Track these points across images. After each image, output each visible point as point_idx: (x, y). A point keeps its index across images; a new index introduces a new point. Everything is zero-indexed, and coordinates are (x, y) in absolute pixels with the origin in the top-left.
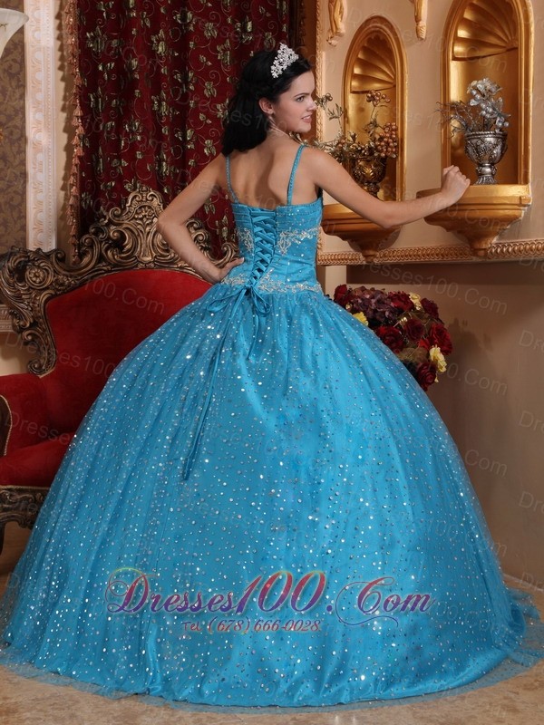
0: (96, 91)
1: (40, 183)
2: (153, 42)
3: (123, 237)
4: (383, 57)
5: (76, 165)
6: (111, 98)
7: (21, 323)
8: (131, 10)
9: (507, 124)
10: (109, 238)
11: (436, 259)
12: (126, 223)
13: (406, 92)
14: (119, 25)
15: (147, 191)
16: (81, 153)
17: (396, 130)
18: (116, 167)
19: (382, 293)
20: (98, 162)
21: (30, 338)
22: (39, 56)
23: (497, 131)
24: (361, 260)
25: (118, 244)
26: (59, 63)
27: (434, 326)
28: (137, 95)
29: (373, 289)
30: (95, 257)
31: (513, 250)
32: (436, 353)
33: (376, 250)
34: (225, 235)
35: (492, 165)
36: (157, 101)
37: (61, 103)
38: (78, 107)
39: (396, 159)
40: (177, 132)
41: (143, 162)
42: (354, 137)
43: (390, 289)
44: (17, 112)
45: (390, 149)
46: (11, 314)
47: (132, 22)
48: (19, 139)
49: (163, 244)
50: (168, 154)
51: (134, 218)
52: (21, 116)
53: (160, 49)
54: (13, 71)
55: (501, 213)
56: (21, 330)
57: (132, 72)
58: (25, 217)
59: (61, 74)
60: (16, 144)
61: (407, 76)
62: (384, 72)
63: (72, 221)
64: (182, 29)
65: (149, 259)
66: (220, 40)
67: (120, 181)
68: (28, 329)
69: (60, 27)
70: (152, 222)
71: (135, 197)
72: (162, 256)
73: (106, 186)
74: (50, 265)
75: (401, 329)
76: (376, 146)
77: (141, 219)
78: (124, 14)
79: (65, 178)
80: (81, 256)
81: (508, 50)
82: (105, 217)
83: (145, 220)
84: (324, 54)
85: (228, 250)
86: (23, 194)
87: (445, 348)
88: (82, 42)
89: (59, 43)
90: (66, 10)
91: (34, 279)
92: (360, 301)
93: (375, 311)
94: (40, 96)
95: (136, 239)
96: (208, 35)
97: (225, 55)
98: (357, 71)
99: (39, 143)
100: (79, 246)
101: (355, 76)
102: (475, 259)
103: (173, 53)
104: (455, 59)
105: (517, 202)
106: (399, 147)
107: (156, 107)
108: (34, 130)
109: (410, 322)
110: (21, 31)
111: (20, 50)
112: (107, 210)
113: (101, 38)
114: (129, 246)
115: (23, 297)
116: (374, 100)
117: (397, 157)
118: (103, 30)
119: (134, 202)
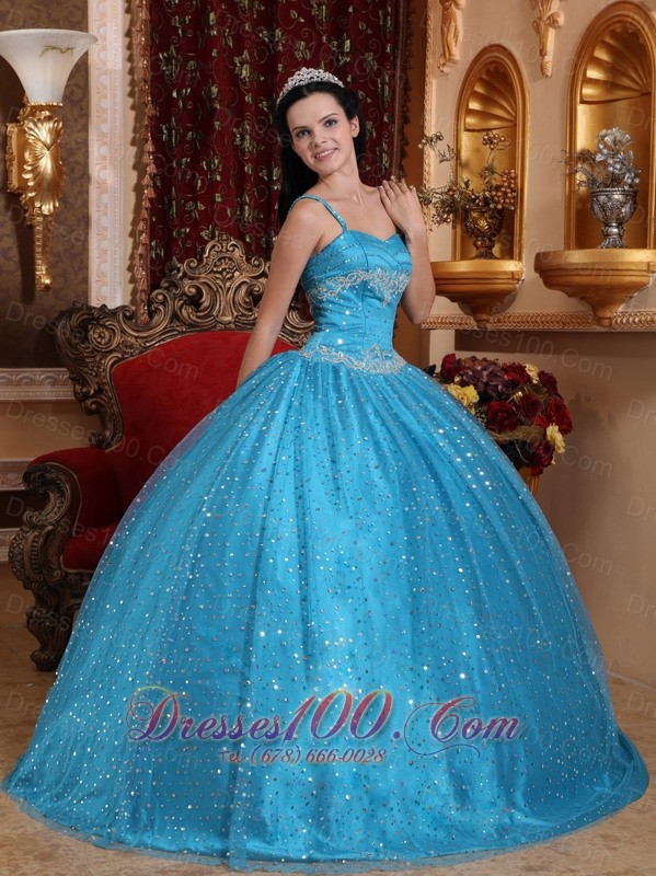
0: (169, 122)
1: (105, 229)
2: (235, 65)
3: (199, 293)
4: (503, 90)
5: (146, 209)
6: (186, 130)
7: (85, 390)
8: (210, 28)
9: (637, 181)
10: (184, 294)
11: (556, 327)
12: (204, 278)
13: (528, 135)
14: (198, 45)
15: (228, 240)
16: (153, 195)
17: (515, 178)
18: (191, 211)
19: (495, 364)
20: (171, 205)
21: (94, 407)
22: (105, 80)
23: (626, 188)
24: (471, 324)
25: (195, 302)
26: (129, 89)
27: (553, 401)
28: (217, 127)
29: (485, 360)
30: (168, 316)
31: (640, 321)
32: (553, 431)
33: (489, 314)
35: (620, 225)
36: (240, 134)
37: (131, 135)
38: (150, 142)
39: (513, 212)
40: (261, 170)
41: (223, 206)
42: (467, 183)
43: (504, 359)
44: (78, 145)
45: (508, 200)
46: (72, 379)
47: (212, 42)
48: (81, 177)
49: (246, 302)
50: (251, 196)
51: (212, 271)
52: (83, 150)
53: (244, 72)
54: (76, 98)
55: (627, 279)
56: (86, 396)
57: (212, 101)
58: (87, 268)
59: (130, 101)
60: (78, 183)
61: (529, 117)
62: (503, 108)
63: (141, 273)
64: (269, 50)
65: (229, 318)
66: (314, 63)
67: (196, 227)
68: (92, 397)
69: (130, 47)
70: (233, 276)
72: (243, 315)
73: (179, 233)
74: (116, 324)
75: (515, 405)
76: (493, 197)
77: (221, 273)
78: (202, 33)
79: (135, 223)
80: (151, 314)
81: (643, 95)
82: (179, 270)
83: (224, 273)
84: (434, 82)
87: (564, 427)
88: (155, 66)
89: (129, 65)
90: (138, 27)
91: (99, 340)
92: (470, 373)
93: (487, 384)
94: (105, 128)
95: (214, 295)
96: (299, 56)
99: (104, 182)
100: (150, 303)
101: (471, 112)
102: (598, 329)
103: (259, 78)
104: (583, 102)
105: (645, 268)
106: (518, 199)
107: (238, 141)
108: (99, 166)
109: (526, 398)
110: (86, 53)
111: (83, 73)
112: (181, 261)
113: (176, 59)
114: (206, 304)
115: (87, 360)
116: (492, 143)
117: (516, 209)
118: (177, 50)
119: (213, 252)
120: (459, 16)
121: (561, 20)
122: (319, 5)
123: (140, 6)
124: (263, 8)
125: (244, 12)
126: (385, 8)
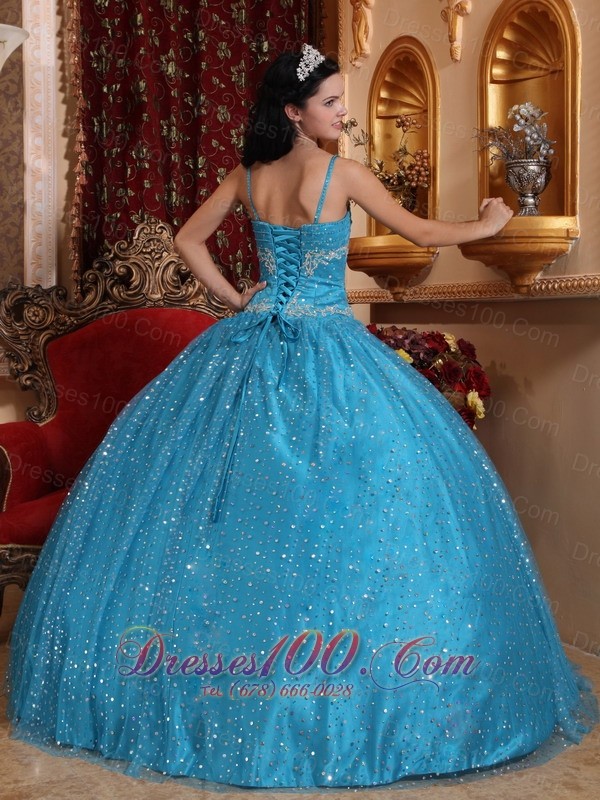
0: (100, 114)
1: (40, 214)
2: (162, 62)
3: (130, 273)
4: (412, 79)
5: (79, 194)
6: (116, 123)
7: (19, 367)
8: (138, 28)
9: (552, 151)
10: (115, 274)
11: (473, 297)
12: (134, 258)
13: (439, 117)
14: (127, 40)
15: (156, 223)
16: (84, 182)
17: (428, 158)
18: (122, 197)
19: (415, 333)
20: (102, 191)
21: (28, 382)
22: (39, 76)
23: (542, 159)
24: (388, 297)
25: (125, 280)
26: (60, 84)
27: (471, 368)
28: (145, 119)
29: (404, 329)
30: (100, 295)
31: (560, 287)
32: (473, 397)
33: (406, 287)
34: (239, 271)
35: (535, 195)
36: (167, 125)
37: (62, 127)
38: (81, 132)
39: (427, 189)
40: (187, 159)
41: (151, 191)
42: (381, 166)
43: (422, 329)
44: (14, 137)
45: (421, 178)
46: (7, 356)
47: (140, 40)
48: (17, 166)
49: (174, 281)
50: (178, 183)
51: (142, 252)
52: (18, 141)
53: (170, 69)
54: (11, 92)
55: (547, 246)
56: (20, 372)
57: (140, 94)
58: (23, 251)
59: (62, 95)
60: (13, 172)
61: (439, 100)
62: (412, 96)
63: (73, 257)
64: (193, 50)
65: (159, 296)
66: (235, 61)
67: (126, 212)
68: (27, 372)
69: (61, 46)
70: (161, 257)
71: (143, 228)
72: (172, 293)
73: (110, 218)
74: (50, 303)
75: (436, 371)
76: (407, 175)
77: (150, 253)
78: (131, 32)
79: (67, 209)
80: (84, 293)
81: (552, 73)
82: (110, 251)
83: (153, 254)
84: (347, 77)
85: (244, 287)
86: (21, 226)
87: (483, 393)
88: (85, 61)
89: (60, 62)
90: (68, 26)
91: (33, 318)
92: (392, 342)
94: (39, 120)
95: (144, 274)
96: (220, 55)
97: (240, 76)
98: (384, 94)
99: (39, 170)
100: (82, 283)
101: (382, 101)
102: (516, 296)
103: (184, 75)
104: (493, 82)
105: (564, 234)
106: (432, 176)
107: (165, 133)
108: (33, 156)
109: (447, 365)
110: (20, 49)
111: (18, 69)
112: (112, 243)
113: (106, 58)
114: (136, 283)
115: (21, 337)
116: (404, 125)
117: (429, 187)
118: (108, 49)
119: (142, 235)
120: (369, 15)
121: (469, 7)
122: (239, 9)
123: (71, 7)
124: (187, 12)
125: (169, 14)
126: (298, 12)
